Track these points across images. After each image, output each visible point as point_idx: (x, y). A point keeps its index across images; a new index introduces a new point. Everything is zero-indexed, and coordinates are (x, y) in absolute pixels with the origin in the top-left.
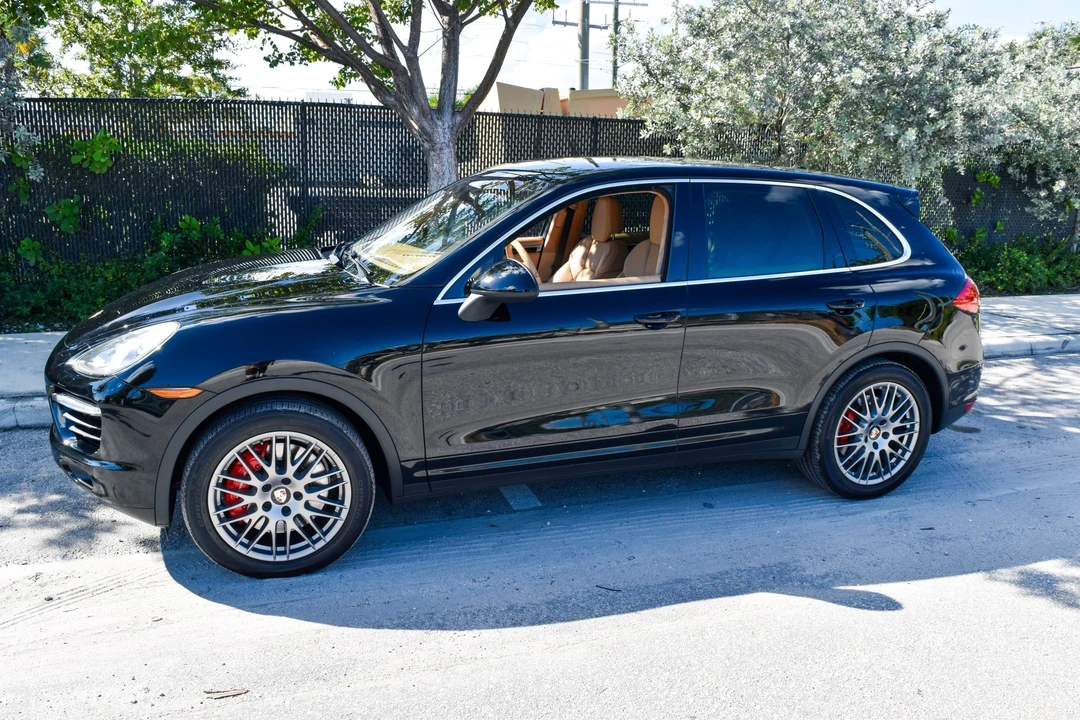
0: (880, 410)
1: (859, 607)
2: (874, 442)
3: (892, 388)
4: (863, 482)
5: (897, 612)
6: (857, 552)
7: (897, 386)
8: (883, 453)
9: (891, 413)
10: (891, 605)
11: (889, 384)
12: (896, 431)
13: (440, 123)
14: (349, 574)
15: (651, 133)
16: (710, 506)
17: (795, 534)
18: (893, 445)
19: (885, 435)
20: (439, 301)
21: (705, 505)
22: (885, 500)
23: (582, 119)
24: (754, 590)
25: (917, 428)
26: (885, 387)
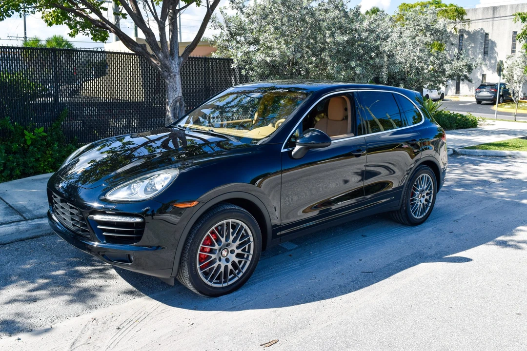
0: (423, 186)
1: (458, 262)
2: (421, 200)
3: (426, 176)
4: (418, 218)
5: (472, 261)
6: (438, 244)
7: (427, 175)
8: (423, 204)
9: (426, 187)
10: (469, 260)
11: (425, 175)
12: (427, 194)
13: (174, 62)
14: (253, 287)
15: (236, 65)
16: (366, 236)
17: (408, 241)
18: (426, 200)
19: (423, 197)
20: (283, 150)
21: (362, 236)
22: (425, 224)
23: (200, 58)
24: (418, 263)
25: (433, 192)
26: (423, 176)
